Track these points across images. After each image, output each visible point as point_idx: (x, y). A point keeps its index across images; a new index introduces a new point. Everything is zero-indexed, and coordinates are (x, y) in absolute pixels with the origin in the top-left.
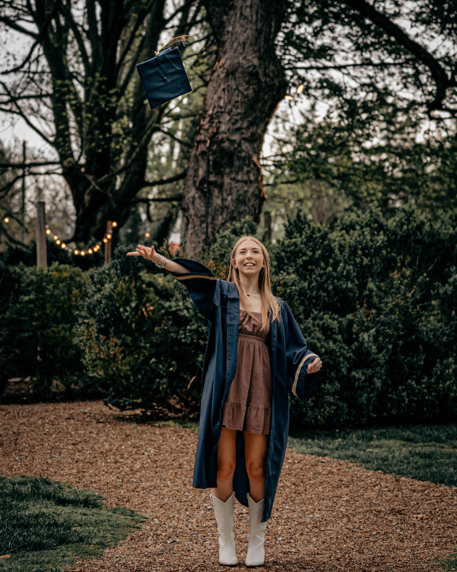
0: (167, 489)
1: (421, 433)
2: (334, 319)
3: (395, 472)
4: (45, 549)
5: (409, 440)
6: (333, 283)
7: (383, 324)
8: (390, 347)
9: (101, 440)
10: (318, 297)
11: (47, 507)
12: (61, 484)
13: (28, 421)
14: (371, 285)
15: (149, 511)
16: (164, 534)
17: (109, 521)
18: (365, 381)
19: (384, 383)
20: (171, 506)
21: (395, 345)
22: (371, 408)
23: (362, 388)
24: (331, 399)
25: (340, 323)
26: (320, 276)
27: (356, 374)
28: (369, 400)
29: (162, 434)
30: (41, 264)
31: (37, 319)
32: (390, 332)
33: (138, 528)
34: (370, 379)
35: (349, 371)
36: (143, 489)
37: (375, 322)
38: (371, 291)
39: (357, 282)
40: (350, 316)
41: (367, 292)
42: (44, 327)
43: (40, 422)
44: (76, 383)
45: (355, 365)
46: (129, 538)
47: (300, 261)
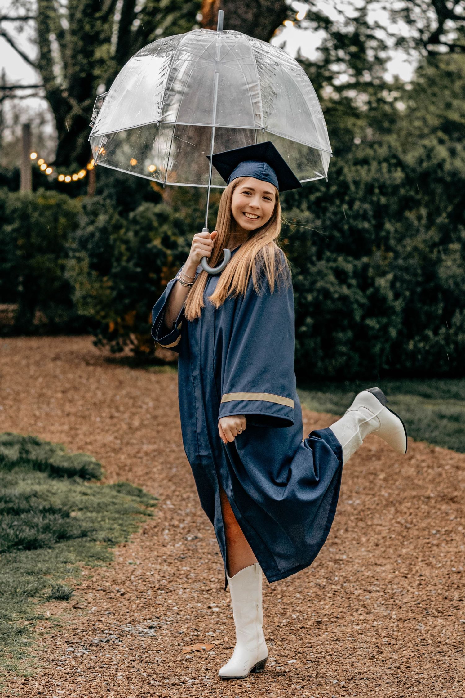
0: (173, 455)
1: (437, 388)
2: (348, 262)
3: (427, 440)
4: (41, 547)
5: (427, 396)
6: (348, 223)
7: (400, 268)
8: (407, 293)
9: (93, 387)
10: (332, 237)
11: (39, 484)
12: (53, 445)
13: (12, 360)
14: (388, 226)
15: (156, 485)
16: (182, 525)
17: (114, 504)
18: (379, 330)
19: (400, 332)
20: (181, 480)
21: (413, 292)
22: (384, 359)
23: (376, 337)
24: (343, 349)
25: (355, 266)
26: (335, 214)
27: (371, 322)
28: (382, 350)
29: (158, 382)
30: (25, 189)
31: (20, 248)
32: (407, 277)
33: (149, 515)
34: (384, 329)
35: (363, 318)
36: (147, 454)
37: (392, 267)
38: (388, 232)
39: (373, 222)
40: (365, 260)
41: (383, 234)
42: (28, 256)
43: (24, 362)
44: (60, 316)
45: (369, 313)
46: (141, 531)
47: (313, 197)
